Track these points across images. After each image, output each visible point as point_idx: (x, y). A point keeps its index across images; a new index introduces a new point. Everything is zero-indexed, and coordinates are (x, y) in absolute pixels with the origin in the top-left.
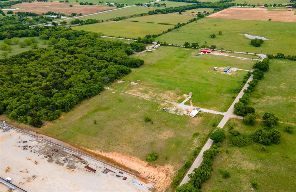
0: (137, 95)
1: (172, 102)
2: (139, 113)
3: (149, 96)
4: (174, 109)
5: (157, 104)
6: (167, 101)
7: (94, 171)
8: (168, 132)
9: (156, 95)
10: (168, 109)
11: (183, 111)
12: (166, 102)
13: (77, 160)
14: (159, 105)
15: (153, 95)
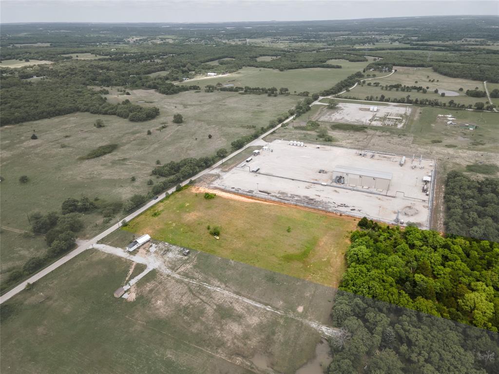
0: (240, 298)
1: (168, 276)
2: (230, 249)
3: (213, 295)
4: (170, 255)
5: (199, 267)
6: (177, 276)
7: (260, 191)
8: (189, 218)
9: (198, 300)
10: (180, 256)
11: (156, 252)
12: (179, 274)
13: (282, 197)
14: (195, 266)
15: (204, 298)
